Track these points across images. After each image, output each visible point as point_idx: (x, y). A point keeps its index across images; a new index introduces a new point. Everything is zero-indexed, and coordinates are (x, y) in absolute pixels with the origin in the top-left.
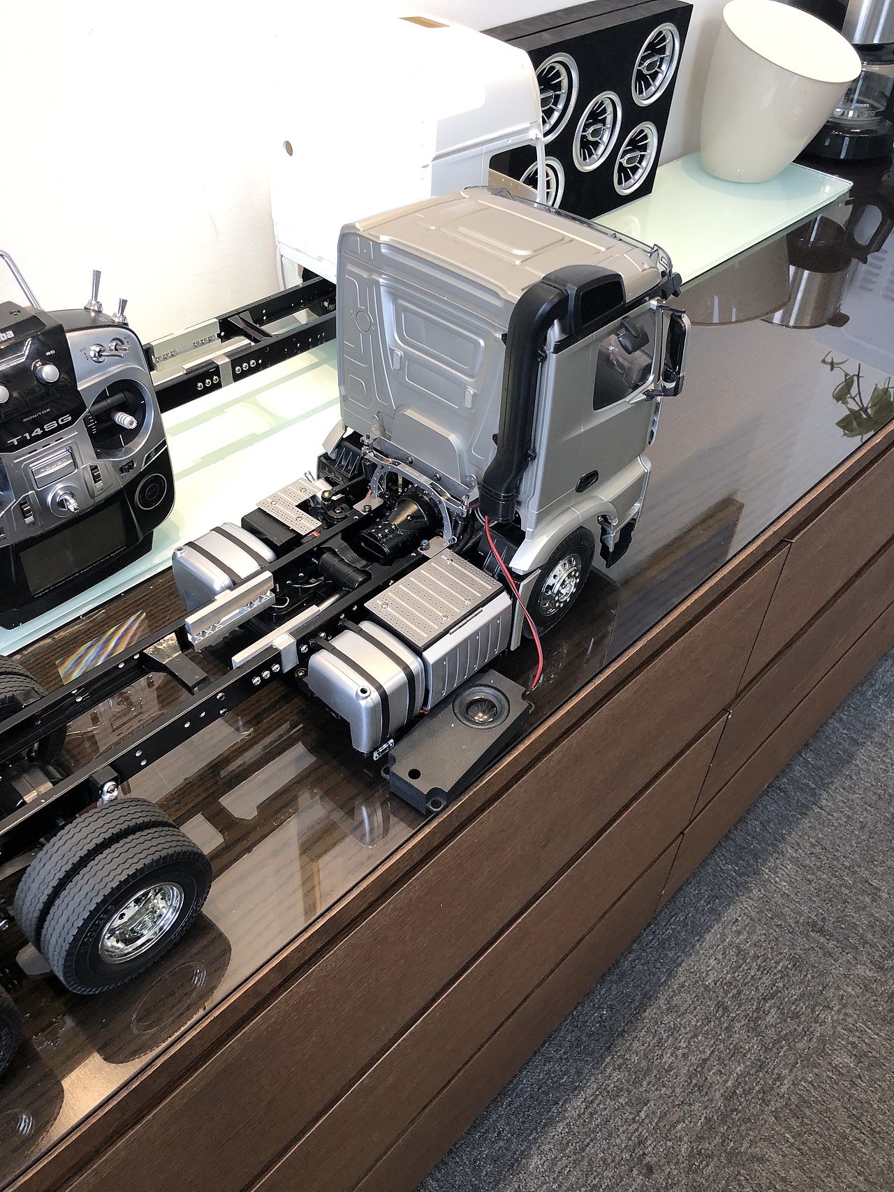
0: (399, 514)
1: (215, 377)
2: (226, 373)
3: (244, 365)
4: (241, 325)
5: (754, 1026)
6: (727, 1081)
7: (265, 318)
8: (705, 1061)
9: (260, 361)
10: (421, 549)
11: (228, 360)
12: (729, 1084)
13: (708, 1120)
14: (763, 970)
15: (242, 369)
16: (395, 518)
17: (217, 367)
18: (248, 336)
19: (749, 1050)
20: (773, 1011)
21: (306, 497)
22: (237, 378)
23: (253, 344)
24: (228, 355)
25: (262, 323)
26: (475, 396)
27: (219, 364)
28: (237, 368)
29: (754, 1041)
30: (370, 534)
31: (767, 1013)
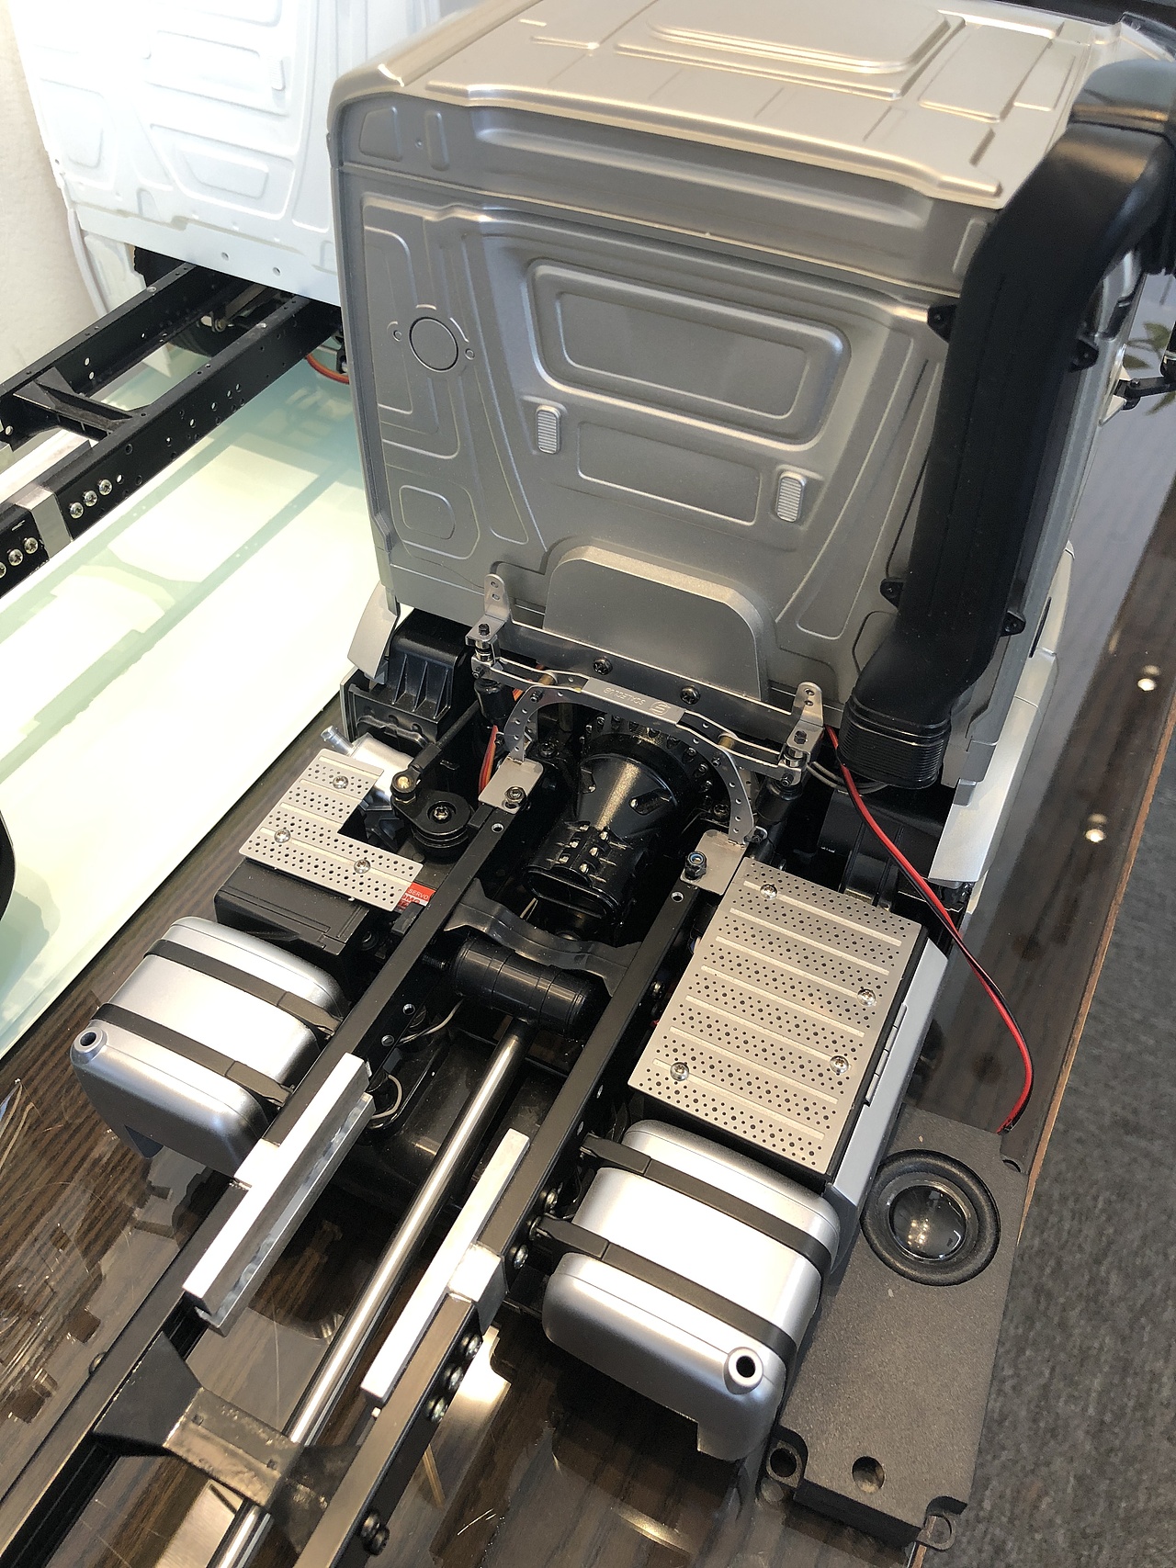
0: (602, 799)
1: (28, 541)
2: (51, 526)
3: (87, 495)
4: (48, 404)
5: (1096, 1309)
6: (1084, 1409)
7: (92, 375)
8: (1045, 1387)
9: (119, 478)
10: (692, 876)
11: (46, 494)
12: (1091, 1411)
13: (1079, 1479)
14: (1081, 1215)
15: (84, 506)
16: (597, 814)
17: (28, 516)
18: (73, 426)
19: (1101, 1349)
20: (1114, 1278)
21: (353, 800)
22: (76, 528)
23: (93, 443)
24: (45, 480)
25: (90, 389)
26: (810, 490)
27: (30, 506)
28: (74, 506)
29: (1102, 1331)
30: (559, 871)
31: (1106, 1282)
